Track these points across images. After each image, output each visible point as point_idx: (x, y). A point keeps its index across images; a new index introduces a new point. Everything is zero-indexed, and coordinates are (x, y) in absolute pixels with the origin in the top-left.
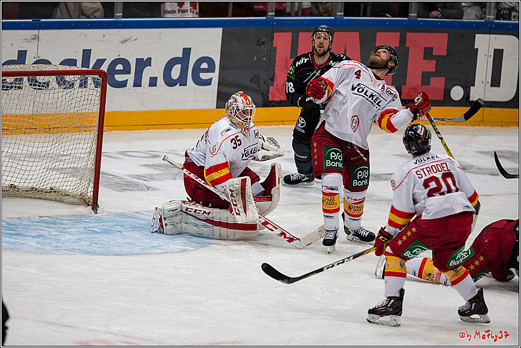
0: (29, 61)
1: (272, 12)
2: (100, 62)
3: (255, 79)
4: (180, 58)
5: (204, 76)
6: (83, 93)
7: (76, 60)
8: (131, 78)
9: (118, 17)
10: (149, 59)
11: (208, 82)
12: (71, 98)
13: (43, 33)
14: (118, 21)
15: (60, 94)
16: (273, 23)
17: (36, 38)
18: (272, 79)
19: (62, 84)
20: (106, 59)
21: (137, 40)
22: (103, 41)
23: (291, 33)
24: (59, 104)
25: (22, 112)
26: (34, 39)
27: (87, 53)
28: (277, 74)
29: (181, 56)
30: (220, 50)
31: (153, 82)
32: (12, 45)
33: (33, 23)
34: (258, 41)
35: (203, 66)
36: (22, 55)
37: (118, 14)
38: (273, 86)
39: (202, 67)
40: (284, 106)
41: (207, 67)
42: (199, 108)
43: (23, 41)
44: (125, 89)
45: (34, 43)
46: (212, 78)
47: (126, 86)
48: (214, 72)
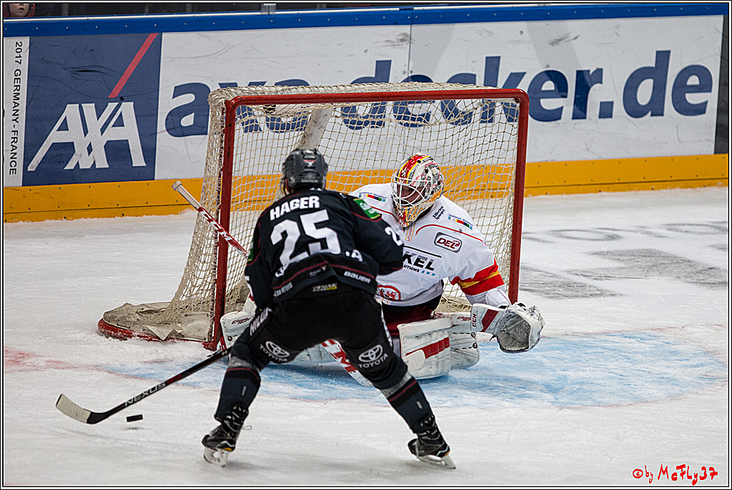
0: (395, 78)
2: (516, 77)
4: (652, 68)
5: (693, 98)
6: (489, 130)
7: (475, 75)
8: (567, 104)
10: (599, 72)
11: (700, 109)
12: (468, 137)
13: (419, 31)
14: (545, 7)
15: (450, 133)
17: (407, 39)
20: (525, 73)
21: (578, 39)
22: (519, 42)
24: (447, 149)
26: (402, 40)
27: (493, 64)
29: (653, 65)
30: (720, 52)
31: (606, 111)
32: (366, 51)
33: (401, 14)
35: (692, 81)
36: (383, 69)
39: (688, 83)
41: (697, 83)
42: (686, 154)
43: (384, 44)
44: (558, 124)
45: (404, 48)
46: (706, 103)
47: (560, 119)
48: (710, 91)
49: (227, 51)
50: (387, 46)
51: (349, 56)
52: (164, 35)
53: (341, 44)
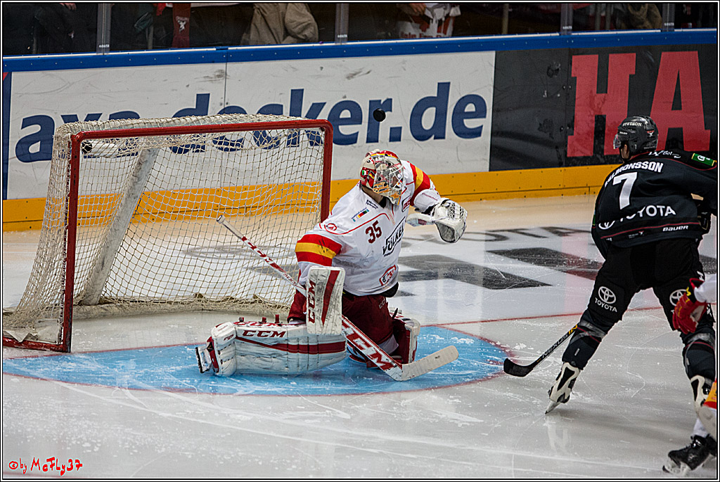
0: (213, 109)
1: (568, 25)
2: (317, 107)
3: (546, 125)
4: (434, 97)
5: (470, 124)
6: (298, 154)
7: (282, 106)
8: (362, 129)
9: (343, 40)
10: (389, 101)
11: (477, 133)
12: (280, 160)
13: (233, 68)
14: (341, 46)
15: (264, 156)
16: (570, 42)
17: (223, 75)
18: (571, 125)
19: (266, 141)
20: (325, 103)
21: (370, 73)
22: (319, 76)
23: (597, 56)
24: (262, 170)
25: (208, 186)
26: (219, 76)
27: (297, 96)
28: (577, 118)
29: (436, 95)
30: (492, 83)
31: (395, 135)
32: (188, 86)
33: (218, 53)
34: (549, 68)
35: (468, 109)
36: (203, 100)
37: (341, 36)
38: (572, 134)
39: (466, 110)
40: (589, 165)
41: (474, 110)
42: (464, 171)
43: (203, 79)
44: (355, 147)
45: (220, 83)
46: (482, 127)
47: (356, 142)
48: (485, 117)
49: (68, 87)
50: (205, 81)
51: (173, 90)
52: (13, 74)
53: (165, 80)
